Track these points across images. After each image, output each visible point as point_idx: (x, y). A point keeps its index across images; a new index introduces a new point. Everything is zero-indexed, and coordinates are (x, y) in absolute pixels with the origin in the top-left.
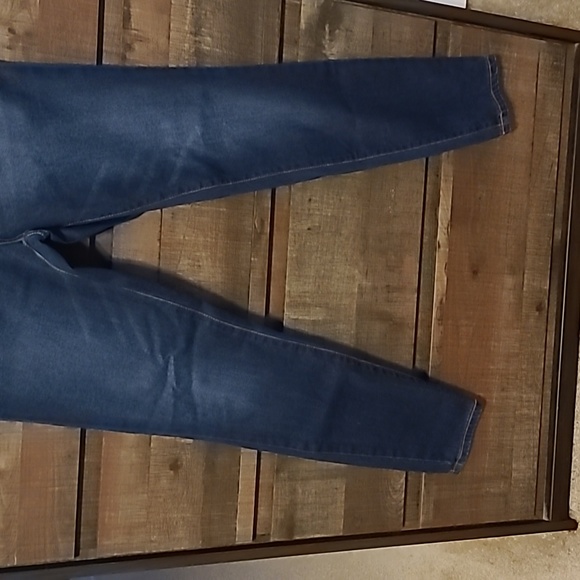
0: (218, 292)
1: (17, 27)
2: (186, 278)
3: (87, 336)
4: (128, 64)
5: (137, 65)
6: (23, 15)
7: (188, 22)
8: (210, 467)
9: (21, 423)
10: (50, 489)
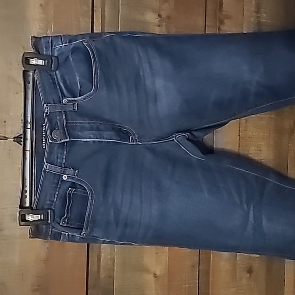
0: (271, 165)
1: (162, 13)
2: (254, 158)
3: (206, 195)
4: (221, 33)
5: (226, 33)
6: (166, 6)
7: (253, 5)
8: (269, 271)
9: (168, 247)
10: (184, 286)
